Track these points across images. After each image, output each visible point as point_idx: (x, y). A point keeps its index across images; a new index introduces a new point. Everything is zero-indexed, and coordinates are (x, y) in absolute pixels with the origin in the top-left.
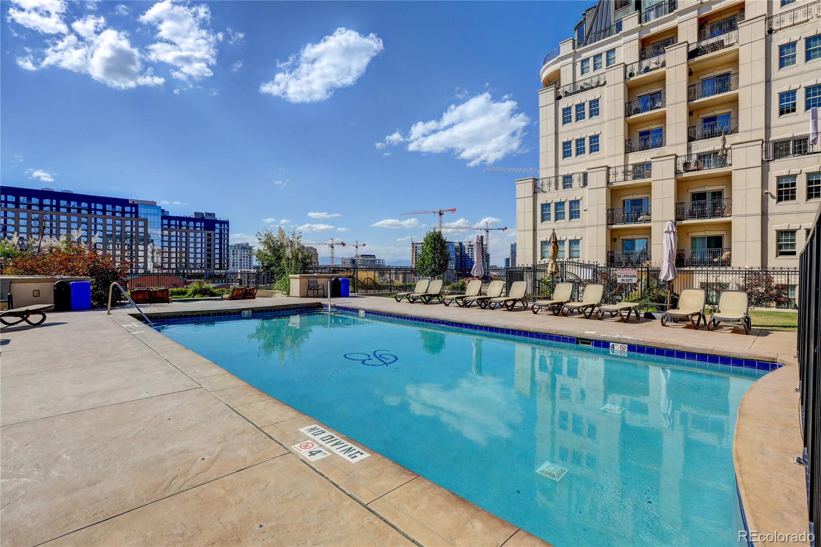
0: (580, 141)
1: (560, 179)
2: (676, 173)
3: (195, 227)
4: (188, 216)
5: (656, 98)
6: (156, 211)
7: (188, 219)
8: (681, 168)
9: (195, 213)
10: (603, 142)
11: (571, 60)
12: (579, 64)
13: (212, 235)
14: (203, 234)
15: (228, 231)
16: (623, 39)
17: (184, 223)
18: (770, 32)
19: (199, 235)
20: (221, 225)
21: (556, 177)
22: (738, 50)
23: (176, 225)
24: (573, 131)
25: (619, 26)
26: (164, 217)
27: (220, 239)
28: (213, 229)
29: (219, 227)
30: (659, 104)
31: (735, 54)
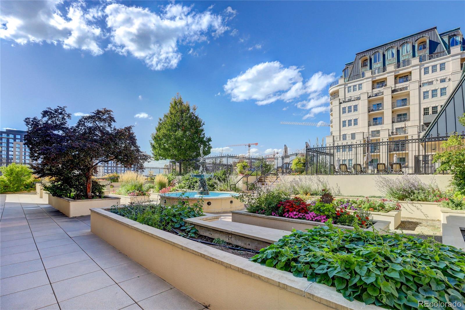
0: (350, 121)
1: (342, 137)
2: (389, 136)
5: (380, 106)
8: (390, 134)
10: (359, 122)
11: (343, 86)
12: (347, 88)
16: (365, 81)
18: (420, 86)
21: (340, 136)
22: (409, 91)
24: (346, 117)
25: (363, 74)
30: (380, 108)
31: (408, 92)
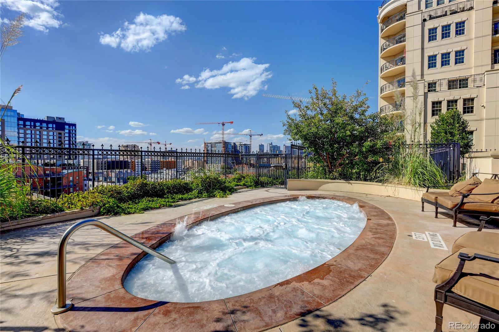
0: (446, 56)
3: (48, 128)
4: (41, 119)
6: (12, 114)
7: (41, 122)
9: (47, 117)
10: (469, 56)
13: (63, 134)
14: (55, 133)
15: (75, 131)
17: (38, 124)
19: (51, 133)
20: (69, 127)
23: (31, 126)
26: (19, 119)
27: (69, 137)
28: (64, 129)
29: (68, 128)
